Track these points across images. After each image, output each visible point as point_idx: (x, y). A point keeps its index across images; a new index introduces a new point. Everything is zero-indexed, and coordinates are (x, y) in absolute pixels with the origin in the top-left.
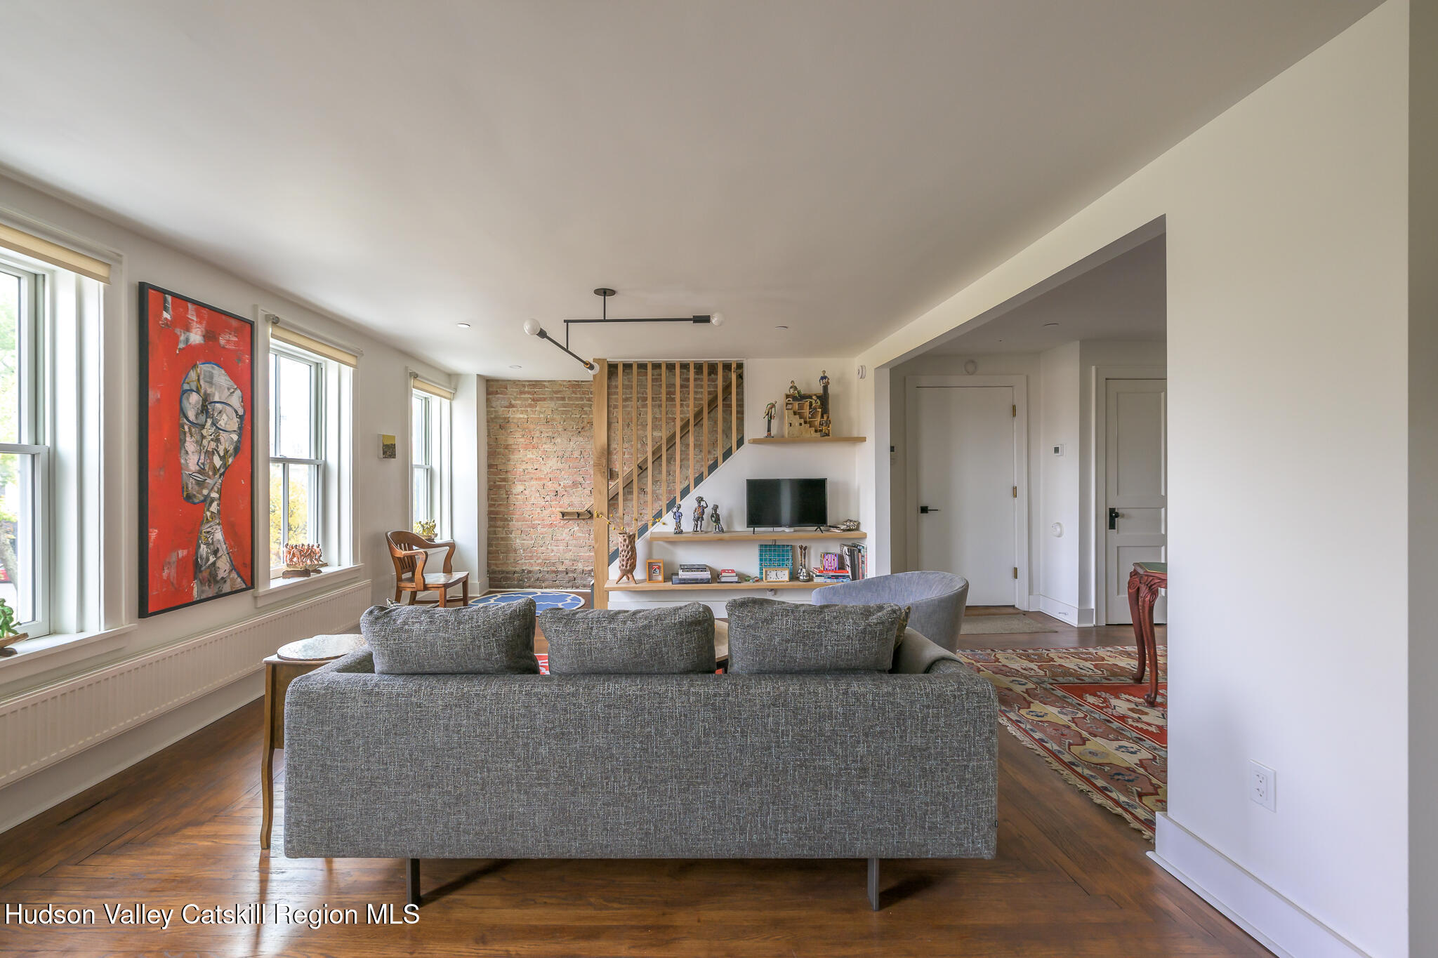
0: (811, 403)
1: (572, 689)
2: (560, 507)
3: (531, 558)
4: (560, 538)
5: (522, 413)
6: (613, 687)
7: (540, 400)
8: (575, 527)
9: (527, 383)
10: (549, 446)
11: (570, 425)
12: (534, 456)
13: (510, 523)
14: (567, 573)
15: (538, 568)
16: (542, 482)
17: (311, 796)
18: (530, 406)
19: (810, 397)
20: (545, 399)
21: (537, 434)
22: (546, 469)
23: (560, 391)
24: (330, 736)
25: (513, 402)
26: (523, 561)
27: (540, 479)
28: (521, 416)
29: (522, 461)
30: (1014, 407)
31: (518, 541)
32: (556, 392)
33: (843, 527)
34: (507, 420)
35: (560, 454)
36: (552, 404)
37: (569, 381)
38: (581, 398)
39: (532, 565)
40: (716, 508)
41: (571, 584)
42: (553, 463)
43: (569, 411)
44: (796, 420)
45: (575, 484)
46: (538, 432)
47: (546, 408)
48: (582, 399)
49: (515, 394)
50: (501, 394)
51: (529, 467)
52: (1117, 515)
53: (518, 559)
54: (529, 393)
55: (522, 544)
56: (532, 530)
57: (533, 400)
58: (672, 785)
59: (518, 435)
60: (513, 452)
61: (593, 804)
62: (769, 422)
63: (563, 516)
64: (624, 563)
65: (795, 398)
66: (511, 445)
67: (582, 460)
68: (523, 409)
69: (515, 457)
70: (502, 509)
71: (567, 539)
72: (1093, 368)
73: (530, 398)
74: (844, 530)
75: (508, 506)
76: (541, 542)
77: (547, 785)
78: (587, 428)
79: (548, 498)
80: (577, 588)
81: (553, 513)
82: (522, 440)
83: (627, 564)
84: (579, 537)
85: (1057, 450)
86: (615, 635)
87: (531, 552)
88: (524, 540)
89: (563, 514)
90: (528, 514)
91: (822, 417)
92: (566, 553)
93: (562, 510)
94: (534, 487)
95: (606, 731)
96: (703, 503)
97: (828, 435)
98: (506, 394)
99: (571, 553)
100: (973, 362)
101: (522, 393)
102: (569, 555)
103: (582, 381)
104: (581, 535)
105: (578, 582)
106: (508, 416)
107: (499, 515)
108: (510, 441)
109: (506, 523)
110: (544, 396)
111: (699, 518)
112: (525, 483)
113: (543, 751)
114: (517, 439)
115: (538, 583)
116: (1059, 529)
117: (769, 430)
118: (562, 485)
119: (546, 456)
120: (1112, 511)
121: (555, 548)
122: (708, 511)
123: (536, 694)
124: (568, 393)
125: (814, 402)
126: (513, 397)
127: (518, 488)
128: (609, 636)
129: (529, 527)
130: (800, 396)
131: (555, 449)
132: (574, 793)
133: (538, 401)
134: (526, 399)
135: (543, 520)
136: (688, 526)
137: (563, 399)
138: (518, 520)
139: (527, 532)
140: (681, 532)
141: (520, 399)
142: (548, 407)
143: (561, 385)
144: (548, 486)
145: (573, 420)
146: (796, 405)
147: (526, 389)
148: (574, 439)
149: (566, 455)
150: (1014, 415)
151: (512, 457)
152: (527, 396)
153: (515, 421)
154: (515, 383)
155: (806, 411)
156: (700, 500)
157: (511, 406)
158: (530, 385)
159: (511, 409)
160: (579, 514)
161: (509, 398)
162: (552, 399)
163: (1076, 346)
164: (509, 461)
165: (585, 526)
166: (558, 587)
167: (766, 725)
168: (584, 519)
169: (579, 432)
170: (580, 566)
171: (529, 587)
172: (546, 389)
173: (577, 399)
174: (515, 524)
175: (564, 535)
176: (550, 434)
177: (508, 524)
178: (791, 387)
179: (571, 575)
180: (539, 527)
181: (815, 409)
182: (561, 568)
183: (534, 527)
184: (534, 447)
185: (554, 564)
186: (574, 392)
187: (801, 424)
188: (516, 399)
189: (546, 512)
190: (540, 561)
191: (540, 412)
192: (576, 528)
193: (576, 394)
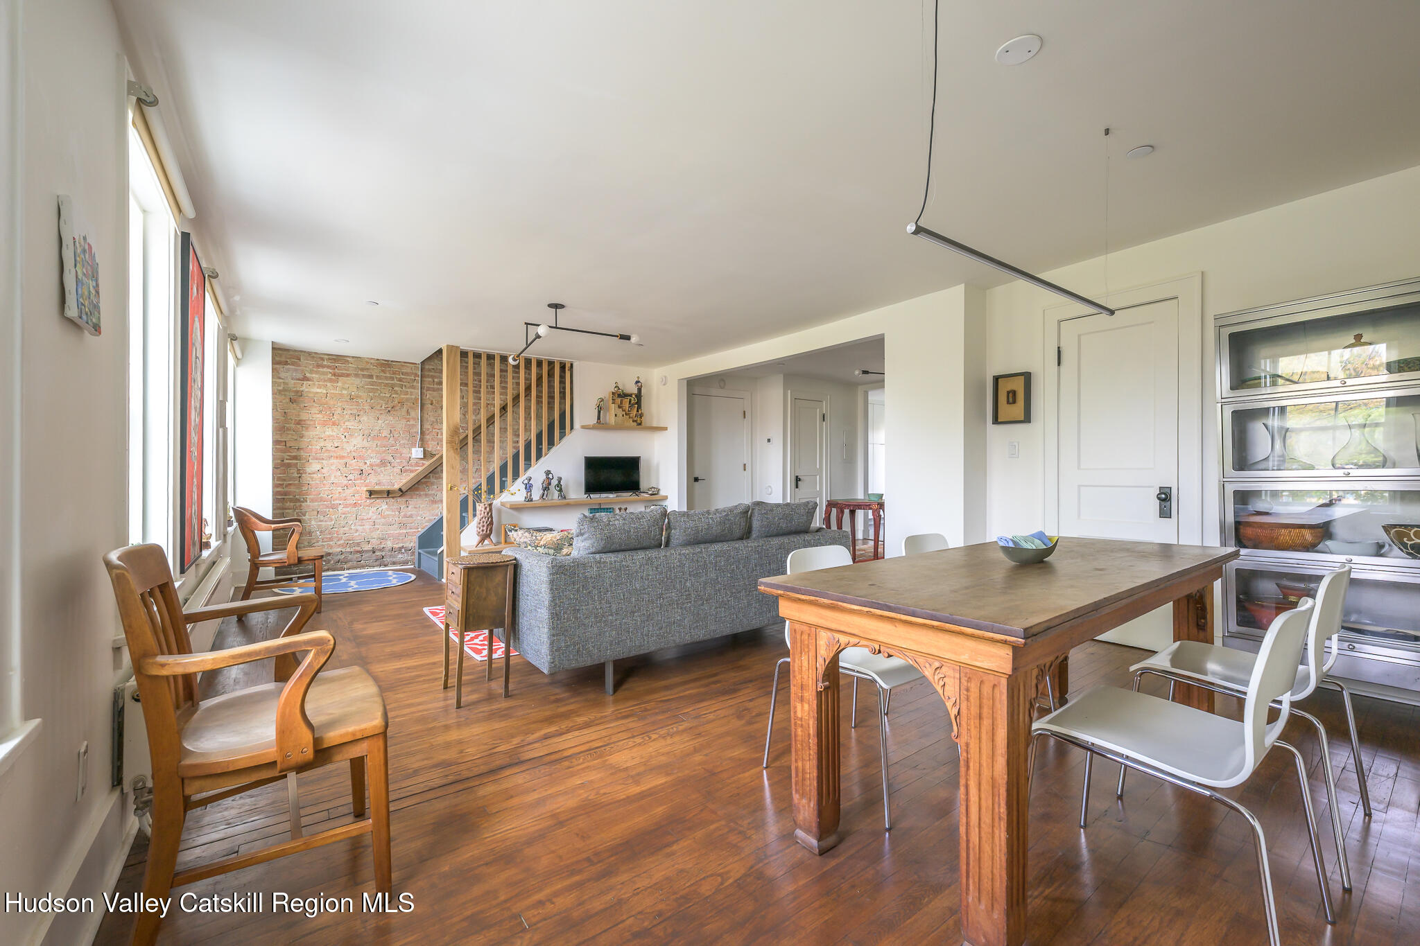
0: (630, 400)
1: (699, 550)
2: (366, 486)
3: (331, 539)
4: (365, 518)
5: (320, 388)
6: (717, 547)
7: (342, 375)
8: (383, 505)
9: (327, 357)
10: (353, 423)
11: (379, 403)
12: (334, 434)
13: (303, 504)
14: (374, 552)
15: (339, 549)
16: (343, 461)
17: (567, 631)
18: (330, 381)
19: (631, 395)
20: (348, 375)
21: (339, 411)
22: (349, 448)
23: (368, 369)
24: (578, 590)
25: (308, 375)
26: (320, 543)
27: (342, 457)
28: (319, 390)
29: (319, 438)
30: (744, 412)
31: (312, 522)
32: (362, 370)
33: (650, 492)
34: (300, 394)
35: (366, 432)
36: (357, 381)
37: (378, 360)
38: (391, 377)
39: (331, 547)
40: (560, 479)
41: (378, 563)
42: (357, 441)
43: (377, 389)
44: (620, 412)
45: (383, 463)
46: (340, 409)
47: (350, 385)
48: (392, 379)
49: (311, 367)
50: (293, 364)
51: (329, 445)
52: (800, 480)
53: (313, 541)
54: (329, 367)
55: (319, 526)
56: (331, 510)
57: (334, 375)
58: (743, 593)
59: (314, 410)
60: (307, 428)
61: (711, 609)
62: (599, 412)
63: (370, 495)
64: (485, 528)
65: (619, 396)
66: (305, 421)
67: (392, 439)
68: (320, 383)
69: (310, 434)
70: (292, 489)
71: (374, 517)
72: (789, 391)
73: (330, 373)
74: (652, 495)
75: (300, 485)
76: (343, 523)
77: (690, 602)
78: (398, 408)
79: (351, 477)
80: (385, 566)
81: (358, 492)
82: (320, 416)
83: (487, 529)
84: (388, 515)
85: (769, 440)
86: (713, 521)
87: (330, 534)
88: (321, 521)
89: (371, 493)
90: (327, 493)
91: (638, 411)
92: (373, 531)
93: (369, 488)
94: (334, 466)
95: (716, 570)
96: (550, 476)
97: (640, 424)
98: (300, 366)
99: (378, 532)
100: (723, 380)
101: (318, 366)
102: (376, 534)
103: (392, 361)
104: (390, 513)
105: (387, 560)
106: (301, 389)
107: (289, 495)
108: (304, 416)
109: (298, 504)
110: (348, 372)
111: (546, 488)
112: (323, 461)
113: (688, 584)
114: (314, 414)
115: (339, 565)
116: (770, 490)
117: (599, 418)
118: (368, 463)
119: (349, 433)
120: (797, 477)
121: (359, 528)
122: (554, 482)
123: (684, 554)
124: (376, 371)
125: (633, 399)
126: (307, 369)
127: (314, 466)
128: (711, 521)
129: (327, 507)
130: (623, 394)
131: (360, 427)
132: (703, 604)
133: (340, 376)
134: (326, 374)
135: (345, 500)
136: (536, 495)
137: (371, 377)
138: (312, 501)
139: (325, 512)
140: (532, 500)
141: (317, 373)
142: (352, 384)
143: (367, 362)
144: (350, 465)
145: (382, 399)
146: (619, 400)
147: (325, 363)
148: (383, 417)
149: (374, 433)
150: (745, 417)
151: (306, 433)
152: (325, 370)
153: (311, 395)
154: (311, 355)
155: (626, 406)
156: (548, 473)
157: (305, 379)
158: (329, 359)
159: (305, 382)
160: (389, 492)
161: (303, 371)
162: (357, 376)
163: (782, 375)
164: (302, 437)
165: (395, 504)
166: (363, 567)
167: (777, 558)
168: (393, 497)
169: (389, 411)
170: (389, 544)
171: (328, 570)
172: (350, 365)
173: (386, 378)
174: (309, 505)
175: (371, 514)
176: (355, 411)
177: (301, 506)
178: (616, 387)
179: (378, 553)
180: (340, 508)
181: (633, 404)
182: (368, 547)
183: (334, 507)
184: (334, 424)
185: (358, 544)
186: (383, 371)
187: (623, 415)
188: (311, 372)
189: (349, 491)
190: (342, 542)
191: (343, 388)
192: (384, 507)
193: (385, 373)
